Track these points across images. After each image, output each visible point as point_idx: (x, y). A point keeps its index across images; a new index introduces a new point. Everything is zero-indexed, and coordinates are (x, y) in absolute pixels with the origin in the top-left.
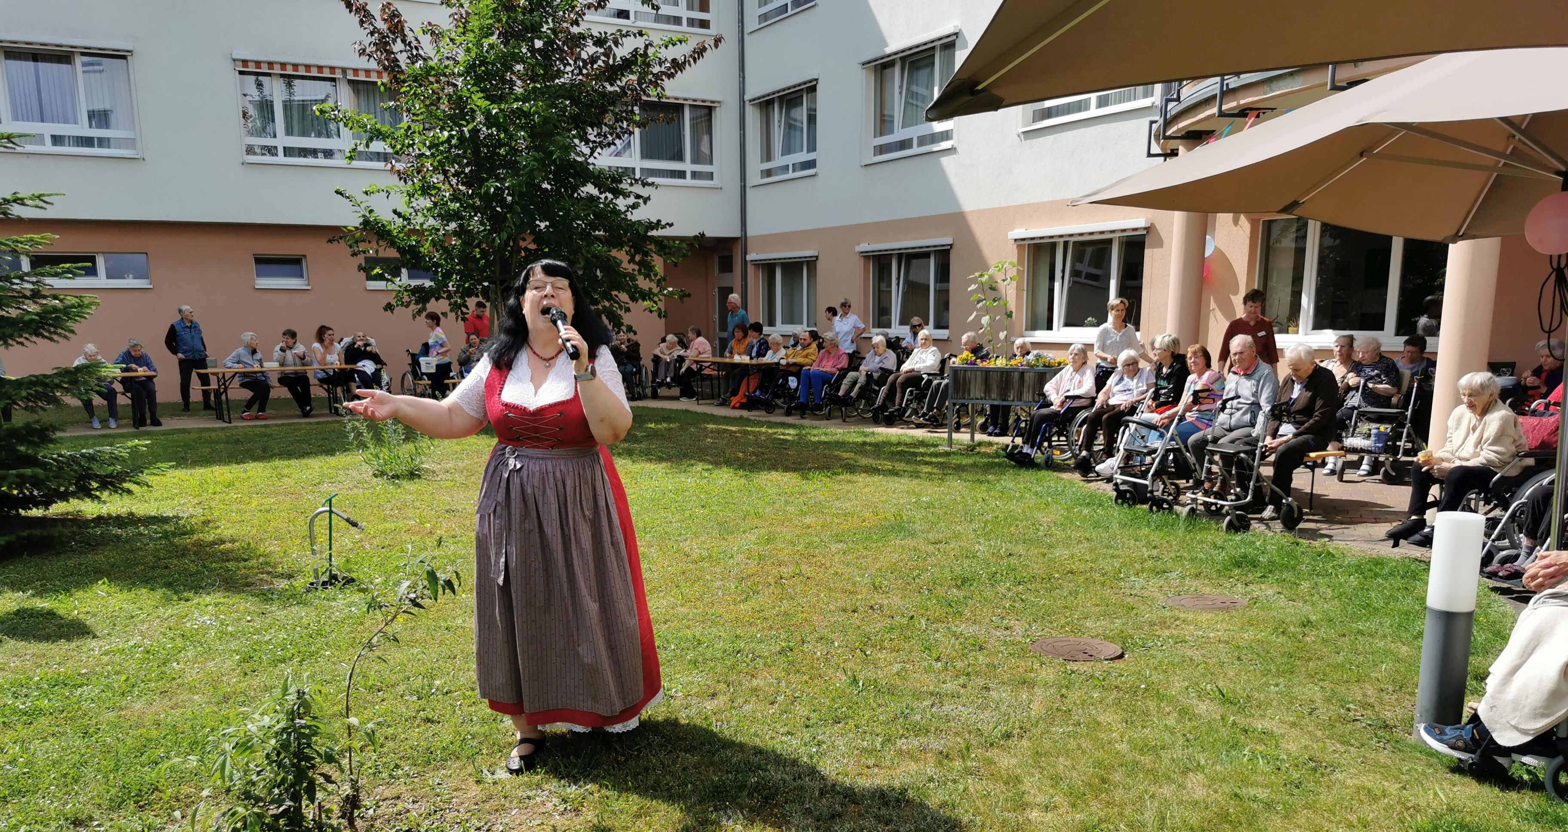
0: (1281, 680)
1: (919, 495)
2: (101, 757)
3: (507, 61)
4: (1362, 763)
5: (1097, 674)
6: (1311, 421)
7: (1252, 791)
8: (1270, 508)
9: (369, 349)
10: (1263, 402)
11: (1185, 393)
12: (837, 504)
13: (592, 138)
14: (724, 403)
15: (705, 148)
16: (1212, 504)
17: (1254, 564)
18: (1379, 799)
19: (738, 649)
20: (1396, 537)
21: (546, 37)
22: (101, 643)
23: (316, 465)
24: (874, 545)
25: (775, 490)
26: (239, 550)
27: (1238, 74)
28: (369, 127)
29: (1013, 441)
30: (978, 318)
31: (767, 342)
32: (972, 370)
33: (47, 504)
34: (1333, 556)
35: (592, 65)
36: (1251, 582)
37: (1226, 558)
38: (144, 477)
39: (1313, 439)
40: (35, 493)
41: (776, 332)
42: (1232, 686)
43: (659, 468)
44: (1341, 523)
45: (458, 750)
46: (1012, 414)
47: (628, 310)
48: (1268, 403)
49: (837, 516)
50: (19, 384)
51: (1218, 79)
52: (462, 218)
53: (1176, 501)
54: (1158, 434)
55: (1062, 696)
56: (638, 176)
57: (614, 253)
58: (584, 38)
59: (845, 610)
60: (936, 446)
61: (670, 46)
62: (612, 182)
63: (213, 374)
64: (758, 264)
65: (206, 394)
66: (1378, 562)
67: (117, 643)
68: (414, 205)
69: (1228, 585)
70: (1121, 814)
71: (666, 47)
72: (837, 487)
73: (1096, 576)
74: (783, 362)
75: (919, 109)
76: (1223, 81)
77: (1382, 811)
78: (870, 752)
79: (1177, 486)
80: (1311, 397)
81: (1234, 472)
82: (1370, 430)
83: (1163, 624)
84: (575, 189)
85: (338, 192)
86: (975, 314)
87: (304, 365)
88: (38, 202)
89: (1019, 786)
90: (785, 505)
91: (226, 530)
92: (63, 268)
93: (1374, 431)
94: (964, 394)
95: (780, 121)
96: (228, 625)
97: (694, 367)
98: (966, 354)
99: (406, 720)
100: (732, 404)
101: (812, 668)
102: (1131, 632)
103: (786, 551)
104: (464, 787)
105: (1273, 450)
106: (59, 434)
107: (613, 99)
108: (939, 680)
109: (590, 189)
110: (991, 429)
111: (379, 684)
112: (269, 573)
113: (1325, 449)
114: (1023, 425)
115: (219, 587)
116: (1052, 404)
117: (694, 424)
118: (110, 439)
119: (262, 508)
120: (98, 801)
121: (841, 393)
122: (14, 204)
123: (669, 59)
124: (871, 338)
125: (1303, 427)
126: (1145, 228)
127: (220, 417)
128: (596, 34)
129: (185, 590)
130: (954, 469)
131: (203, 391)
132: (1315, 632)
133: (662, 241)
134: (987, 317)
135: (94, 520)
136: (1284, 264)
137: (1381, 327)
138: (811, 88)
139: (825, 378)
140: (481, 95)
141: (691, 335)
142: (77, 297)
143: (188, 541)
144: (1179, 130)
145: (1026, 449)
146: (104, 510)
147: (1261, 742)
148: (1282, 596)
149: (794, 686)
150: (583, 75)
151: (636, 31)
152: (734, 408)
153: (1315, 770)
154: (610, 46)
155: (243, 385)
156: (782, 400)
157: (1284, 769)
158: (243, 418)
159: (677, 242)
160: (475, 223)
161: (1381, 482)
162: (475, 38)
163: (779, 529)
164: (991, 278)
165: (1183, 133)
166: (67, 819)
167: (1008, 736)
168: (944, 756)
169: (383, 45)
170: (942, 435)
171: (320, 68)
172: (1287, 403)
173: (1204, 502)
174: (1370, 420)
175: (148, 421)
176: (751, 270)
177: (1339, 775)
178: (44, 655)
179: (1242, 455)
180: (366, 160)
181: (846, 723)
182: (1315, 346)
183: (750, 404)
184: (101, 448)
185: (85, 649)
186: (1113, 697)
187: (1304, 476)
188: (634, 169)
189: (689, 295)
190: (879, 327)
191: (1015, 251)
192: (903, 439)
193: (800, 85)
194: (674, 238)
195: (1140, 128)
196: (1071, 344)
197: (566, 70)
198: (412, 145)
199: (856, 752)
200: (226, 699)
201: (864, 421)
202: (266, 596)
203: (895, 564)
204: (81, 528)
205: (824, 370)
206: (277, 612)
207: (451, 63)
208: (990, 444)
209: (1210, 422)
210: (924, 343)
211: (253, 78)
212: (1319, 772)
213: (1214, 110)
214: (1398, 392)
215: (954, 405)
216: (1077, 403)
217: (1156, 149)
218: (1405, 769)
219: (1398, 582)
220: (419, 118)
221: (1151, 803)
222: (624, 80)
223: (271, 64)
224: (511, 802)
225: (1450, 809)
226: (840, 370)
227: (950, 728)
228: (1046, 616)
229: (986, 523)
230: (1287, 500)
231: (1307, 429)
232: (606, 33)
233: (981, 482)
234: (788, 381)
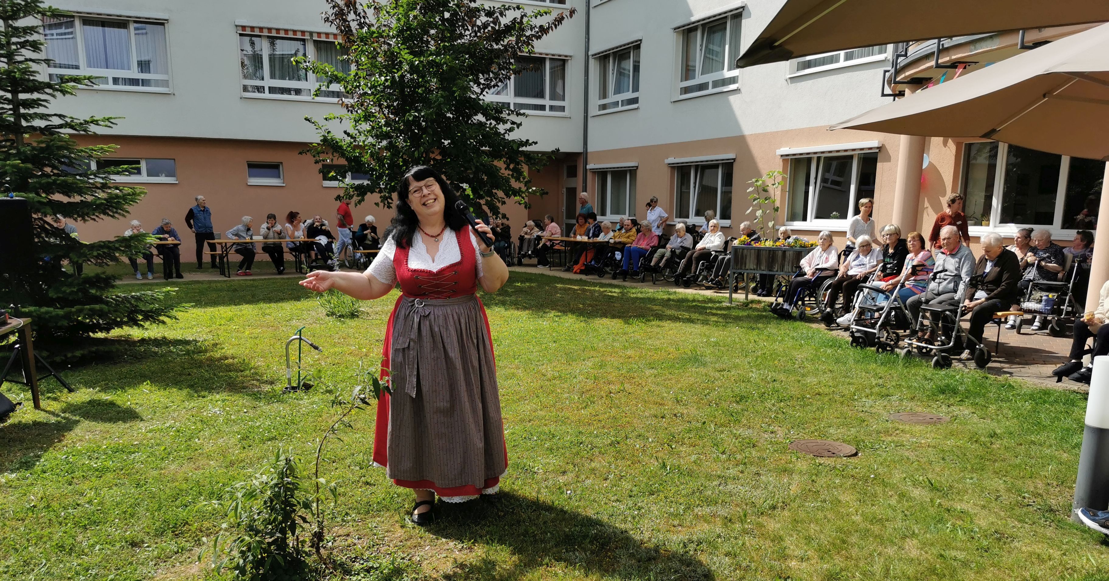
0: (975, 475)
1: (709, 337)
2: (148, 500)
3: (425, 27)
4: (1034, 535)
5: (838, 466)
6: (999, 289)
7: (953, 553)
8: (967, 351)
9: (323, 228)
10: (963, 275)
11: (904, 267)
12: (650, 342)
13: (482, 81)
14: (569, 270)
15: (559, 90)
16: (924, 347)
17: (955, 392)
18: (1046, 561)
19: (581, 441)
20: (1059, 375)
21: (453, 10)
22: (146, 424)
23: (288, 307)
24: (677, 372)
25: (605, 331)
26: (237, 364)
27: (951, 37)
28: (329, 73)
29: (776, 300)
30: (754, 212)
31: (600, 227)
32: (748, 249)
33: (108, 330)
34: (1013, 387)
35: (484, 30)
36: (952, 405)
37: (934, 387)
38: (173, 313)
39: (1000, 302)
40: (101, 321)
41: (607, 219)
42: (938, 478)
43: (524, 314)
44: (1019, 364)
45: (389, 504)
46: (775, 281)
47: (504, 203)
48: (967, 275)
49: (650, 350)
50: (92, 247)
51: (936, 41)
52: (391, 137)
53: (896, 345)
54: (885, 296)
55: (813, 481)
56: (512, 108)
57: (496, 163)
58: (479, 11)
59: (656, 416)
60: (721, 302)
61: (539, 16)
62: (496, 113)
63: (219, 243)
64: (594, 171)
65: (213, 257)
66: (1047, 393)
67: (156, 425)
68: (358, 128)
69: (935, 406)
70: (856, 566)
71: (536, 17)
72: (649, 330)
73: (837, 397)
74: (612, 241)
75: (714, 61)
76: (939, 42)
77: (1048, 570)
78: (676, 515)
79: (897, 334)
80: (1000, 271)
81: (940, 325)
82: (1041, 297)
83: (887, 432)
84: (470, 117)
85: (306, 119)
86: (751, 209)
87: (280, 238)
88: (107, 123)
89: (782, 543)
90: (613, 342)
91: (228, 350)
92: (123, 168)
93: (1044, 298)
94: (741, 265)
95: (613, 70)
96: (231, 415)
97: (548, 244)
98: (744, 238)
99: (353, 483)
100: (574, 270)
101: (633, 455)
102: (863, 437)
103: (613, 374)
104: (392, 530)
105: (970, 309)
106: (118, 283)
107: (498, 54)
108: (724, 467)
109: (480, 117)
110: (760, 291)
111: (333, 457)
112: (258, 380)
113: (1008, 310)
114: (784, 289)
115: (225, 389)
116: (806, 274)
117: (547, 284)
118: (150, 286)
119: (252, 336)
120: (147, 530)
121: (652, 264)
122: (92, 125)
123: (538, 26)
124: (675, 225)
125: (992, 294)
126: (878, 148)
127: (223, 273)
128: (487, 8)
129: (202, 391)
130: (733, 319)
131: (211, 255)
132: (999, 442)
133: (529, 154)
134: (761, 211)
135: (139, 341)
136: (980, 175)
137: (1051, 223)
138: (636, 46)
139: (641, 253)
140: (407, 51)
141: (547, 221)
142: (131, 188)
143: (203, 357)
144: (906, 77)
145: (786, 306)
146: (147, 335)
147: (960, 518)
148: (975, 415)
149: (620, 468)
150: (477, 37)
151: (515, 6)
152: (576, 273)
153: (999, 539)
154: (497, 16)
155: (237, 251)
156: (610, 268)
157: (977, 538)
158: (237, 275)
159: (540, 155)
160: (401, 142)
161: (1048, 335)
162: (404, 11)
163: (609, 359)
164: (763, 182)
165: (909, 79)
166: (127, 542)
167: (774, 508)
168: (728, 521)
169: (340, 14)
170: (725, 294)
171: (295, 32)
172: (981, 276)
173: (918, 346)
174: (1042, 290)
175: (174, 275)
176: (589, 175)
177: (1017, 544)
178: (108, 432)
179: (947, 313)
180: (325, 96)
181: (659, 495)
182: (1003, 235)
183: (587, 270)
184: (145, 292)
185: (135, 428)
186: (850, 483)
187: (992, 329)
188: (509, 104)
189: (547, 193)
190: (680, 217)
191: (781, 163)
192: (697, 297)
193: (628, 44)
194: (538, 153)
195: (877, 75)
196: (821, 231)
197: (466, 34)
198: (358, 87)
199: (665, 515)
200: (232, 464)
201: (668, 284)
202: (256, 396)
203: (691, 385)
204: (130, 346)
205: (641, 247)
206: (264, 407)
207: (387, 29)
208: (759, 302)
209: (924, 288)
210: (713, 229)
211: (248, 38)
212: (1002, 541)
213: (933, 63)
214: (1063, 270)
215: (734, 273)
216: (824, 274)
217: (888, 91)
218: (1065, 541)
219: (1061, 407)
220: (364, 67)
221: (879, 559)
222: (506, 41)
223: (261, 29)
224: (425, 541)
225: (1099, 570)
226: (652, 247)
227: (732, 501)
228: (801, 424)
229: (757, 358)
230: (980, 346)
231: (995, 294)
232: (494, 7)
233: (753, 329)
234: (615, 254)
